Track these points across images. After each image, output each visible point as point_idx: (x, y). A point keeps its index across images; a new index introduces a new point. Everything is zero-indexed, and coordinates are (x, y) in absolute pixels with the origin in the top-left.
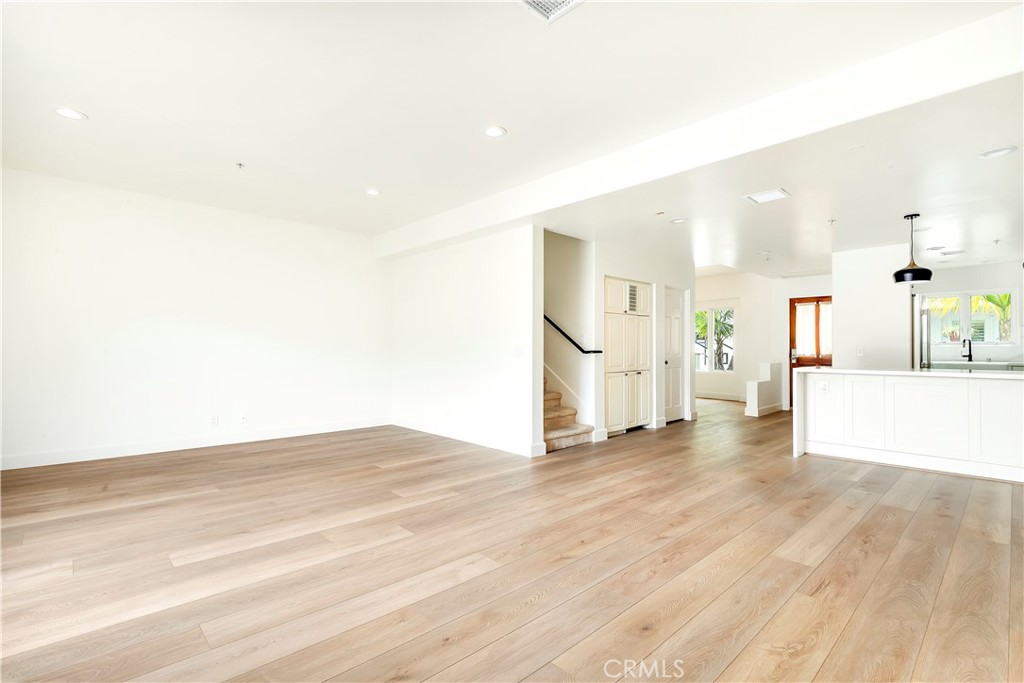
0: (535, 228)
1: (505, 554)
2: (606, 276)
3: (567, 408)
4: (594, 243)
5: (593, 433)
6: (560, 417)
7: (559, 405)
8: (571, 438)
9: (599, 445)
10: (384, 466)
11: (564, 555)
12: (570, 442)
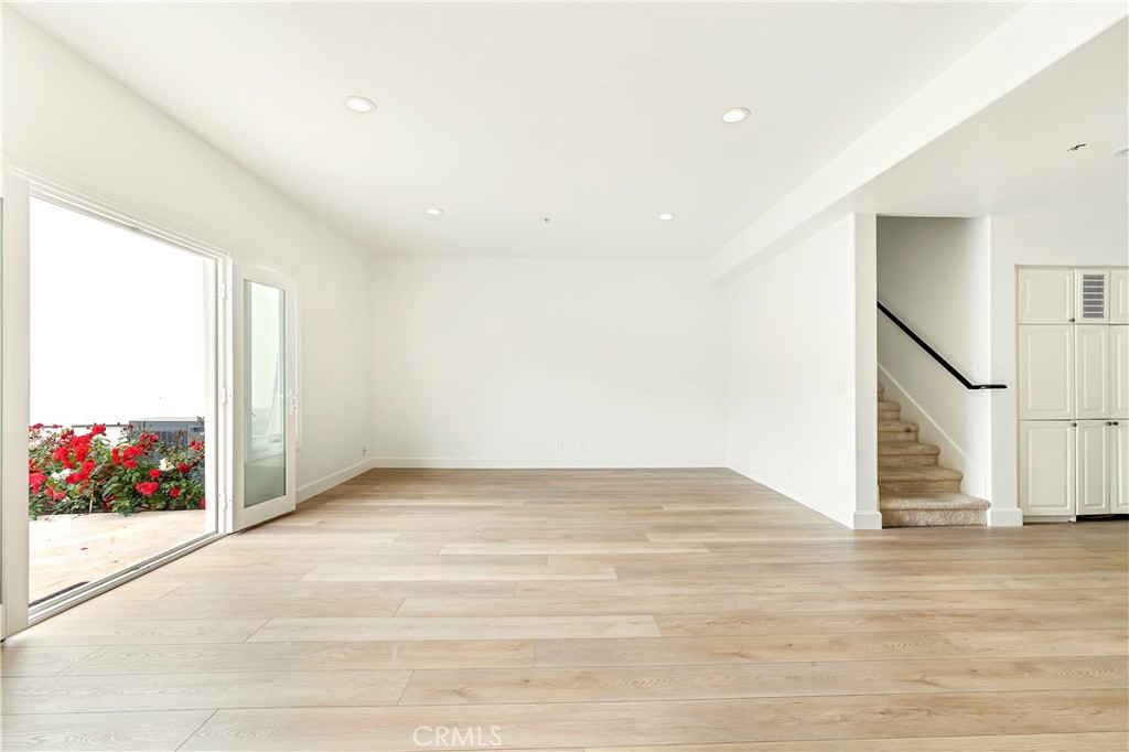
0: (857, 217)
1: (678, 626)
2: (1016, 266)
3: (943, 469)
4: (989, 219)
5: (988, 511)
6: (924, 480)
7: (936, 463)
8: (938, 513)
9: (998, 531)
10: (667, 508)
11: (744, 652)
12: (936, 518)
